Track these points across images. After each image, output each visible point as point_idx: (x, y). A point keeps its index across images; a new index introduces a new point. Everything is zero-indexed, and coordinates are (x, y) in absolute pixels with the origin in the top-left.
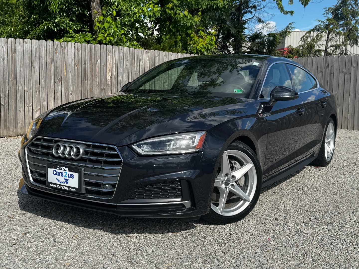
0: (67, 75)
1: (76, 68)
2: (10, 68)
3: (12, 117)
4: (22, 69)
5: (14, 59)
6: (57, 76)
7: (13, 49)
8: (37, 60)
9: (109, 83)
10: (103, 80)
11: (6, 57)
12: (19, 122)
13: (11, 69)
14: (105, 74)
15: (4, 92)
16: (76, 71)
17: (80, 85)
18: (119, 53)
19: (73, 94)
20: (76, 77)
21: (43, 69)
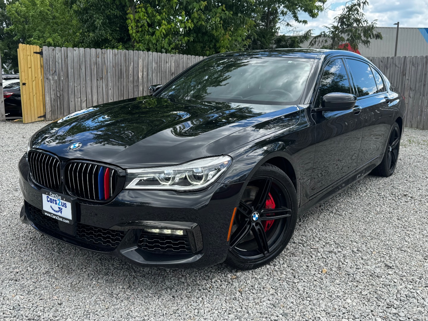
0: (106, 75)
1: (114, 69)
2: (64, 70)
3: (66, 106)
4: (72, 70)
5: (66, 63)
6: (99, 75)
7: (65, 55)
8: (84, 63)
9: (140, 80)
10: (136, 78)
11: (60, 61)
12: (71, 109)
14: (137, 73)
15: (59, 87)
16: (114, 72)
17: (117, 82)
18: (148, 57)
19: (111, 89)
20: (114, 76)
21: (89, 70)
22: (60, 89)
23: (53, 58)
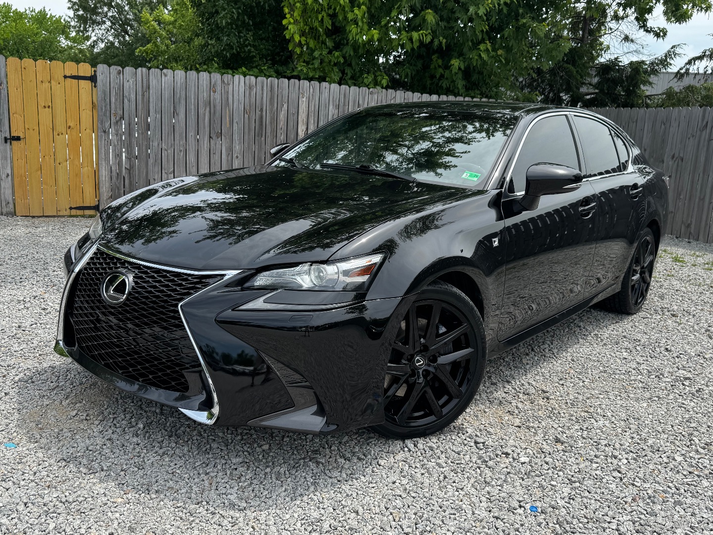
0: (230, 126)
1: (246, 116)
2: (140, 113)
4: (159, 116)
5: (145, 100)
6: (214, 128)
7: (145, 85)
8: (183, 102)
10: (292, 136)
11: (133, 96)
13: (142, 115)
14: (295, 126)
15: (129, 149)
16: (247, 121)
17: (252, 142)
18: (320, 92)
19: (240, 157)
20: (246, 131)
21: (193, 117)
22: (131, 153)
23: (119, 89)
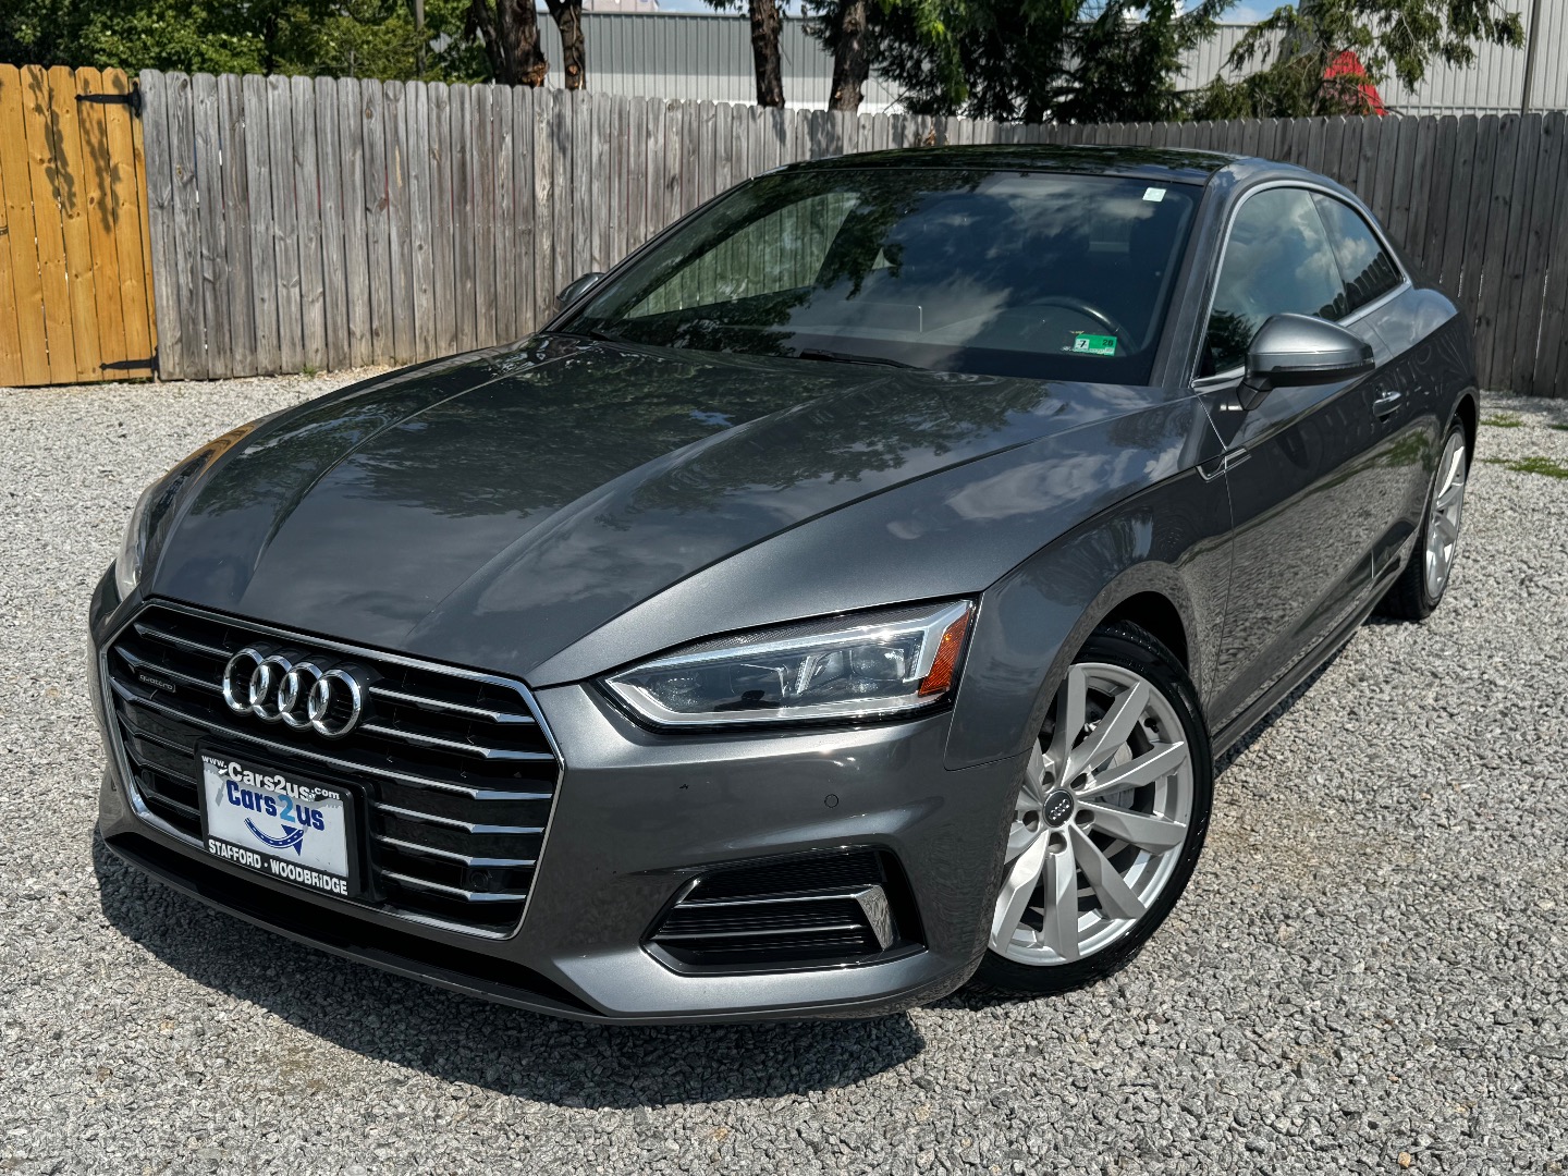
0: (404, 186)
1: (434, 163)
3: (240, 318)
4: (264, 170)
5: (237, 139)
6: (372, 190)
7: (235, 107)
8: (310, 139)
9: (542, 210)
10: (525, 200)
11: (213, 132)
12: (260, 334)
13: (233, 172)
14: (529, 182)
15: (211, 240)
16: (436, 174)
17: (448, 218)
18: (575, 111)
19: (425, 247)
20: (436, 193)
21: (331, 170)
22: (215, 247)
23: (185, 118)
